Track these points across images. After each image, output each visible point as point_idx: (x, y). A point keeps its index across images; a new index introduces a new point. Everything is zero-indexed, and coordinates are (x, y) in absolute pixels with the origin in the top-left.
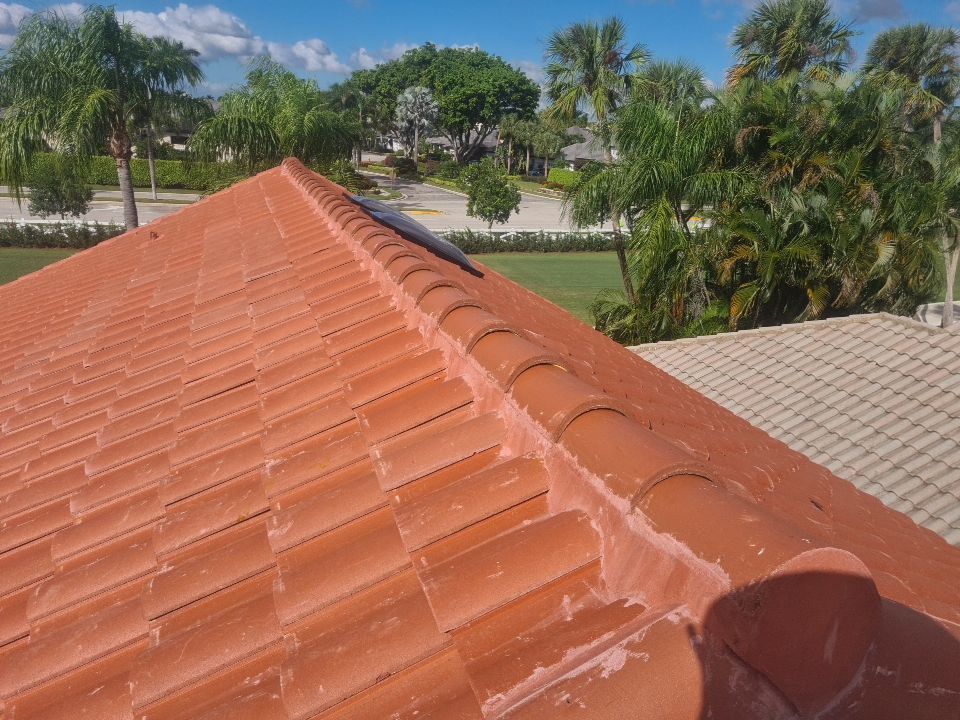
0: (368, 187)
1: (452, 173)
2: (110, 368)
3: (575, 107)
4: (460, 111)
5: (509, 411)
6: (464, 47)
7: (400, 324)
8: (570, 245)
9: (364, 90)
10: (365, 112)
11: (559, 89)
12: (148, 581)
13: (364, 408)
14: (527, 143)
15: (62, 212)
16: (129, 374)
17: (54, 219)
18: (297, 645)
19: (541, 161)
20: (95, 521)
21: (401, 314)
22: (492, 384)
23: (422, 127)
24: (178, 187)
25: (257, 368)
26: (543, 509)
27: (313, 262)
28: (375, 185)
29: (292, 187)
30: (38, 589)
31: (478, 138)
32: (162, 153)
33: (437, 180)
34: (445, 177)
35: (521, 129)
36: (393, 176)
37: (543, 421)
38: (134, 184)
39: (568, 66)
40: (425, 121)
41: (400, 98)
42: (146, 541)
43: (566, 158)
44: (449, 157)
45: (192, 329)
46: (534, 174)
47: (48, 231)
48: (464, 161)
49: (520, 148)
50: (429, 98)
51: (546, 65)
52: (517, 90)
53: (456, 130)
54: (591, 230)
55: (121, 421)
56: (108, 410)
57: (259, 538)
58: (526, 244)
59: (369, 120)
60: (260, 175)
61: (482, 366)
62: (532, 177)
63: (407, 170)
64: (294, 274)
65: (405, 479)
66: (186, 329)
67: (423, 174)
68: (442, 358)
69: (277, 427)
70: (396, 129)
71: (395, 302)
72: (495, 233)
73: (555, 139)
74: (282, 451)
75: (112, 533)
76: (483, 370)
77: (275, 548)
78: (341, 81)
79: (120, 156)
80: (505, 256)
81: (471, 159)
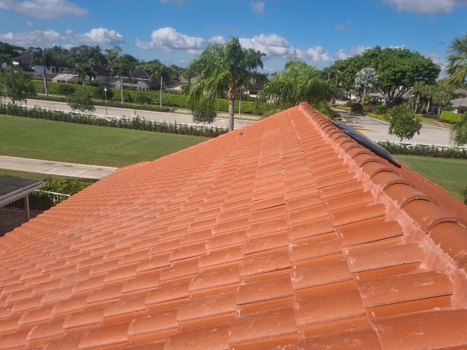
0: (336, 116)
1: (382, 111)
2: (222, 189)
3: (464, 78)
4: (390, 80)
5: (427, 244)
6: (396, 48)
7: (360, 188)
8: (450, 154)
9: (340, 70)
10: (339, 81)
11: (455, 68)
12: (237, 287)
13: (339, 227)
14: (429, 97)
15: (204, 121)
16: (230, 193)
17: (201, 124)
18: (304, 337)
19: (436, 107)
20: (215, 255)
21: (360, 183)
22: (417, 228)
23: (368, 88)
24: (250, 113)
25: (286, 199)
26: (448, 304)
27: (314, 152)
28: (340, 116)
29: (304, 116)
30: (193, 279)
31: (399, 94)
32: (245, 98)
33: (373, 115)
34: (378, 113)
35: (427, 90)
36: (349, 111)
37: (452, 254)
38: (235, 112)
39: (462, 56)
40: (370, 85)
41: (358, 74)
42: (236, 269)
43: (453, 106)
44: (381, 103)
45: (256, 177)
46: (431, 114)
47: (198, 129)
48: (389, 105)
49: (424, 100)
50: (374, 73)
51: (448, 55)
52: (426, 69)
53: (387, 89)
54: (464, 147)
55: (226, 213)
56: (221, 207)
57: (286, 280)
58: (422, 152)
59: (341, 84)
60: (289, 109)
61: (410, 217)
62: (430, 115)
63: (357, 109)
64: (304, 157)
65: (363, 269)
66: (254, 177)
67: (365, 111)
68: (385, 209)
69: (295, 229)
70: (354, 88)
71: (357, 176)
72: (403, 144)
73: (447, 95)
74: (297, 241)
75: (222, 261)
76: (411, 219)
77: (294, 287)
78: (329, 66)
79: (230, 99)
80: (409, 157)
81: (394, 105)
